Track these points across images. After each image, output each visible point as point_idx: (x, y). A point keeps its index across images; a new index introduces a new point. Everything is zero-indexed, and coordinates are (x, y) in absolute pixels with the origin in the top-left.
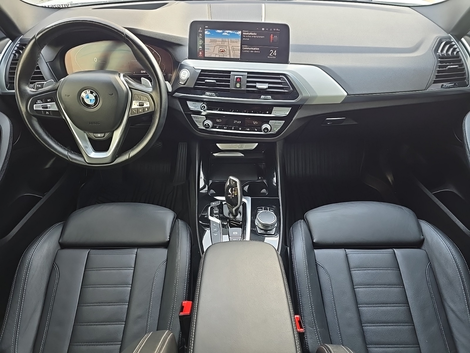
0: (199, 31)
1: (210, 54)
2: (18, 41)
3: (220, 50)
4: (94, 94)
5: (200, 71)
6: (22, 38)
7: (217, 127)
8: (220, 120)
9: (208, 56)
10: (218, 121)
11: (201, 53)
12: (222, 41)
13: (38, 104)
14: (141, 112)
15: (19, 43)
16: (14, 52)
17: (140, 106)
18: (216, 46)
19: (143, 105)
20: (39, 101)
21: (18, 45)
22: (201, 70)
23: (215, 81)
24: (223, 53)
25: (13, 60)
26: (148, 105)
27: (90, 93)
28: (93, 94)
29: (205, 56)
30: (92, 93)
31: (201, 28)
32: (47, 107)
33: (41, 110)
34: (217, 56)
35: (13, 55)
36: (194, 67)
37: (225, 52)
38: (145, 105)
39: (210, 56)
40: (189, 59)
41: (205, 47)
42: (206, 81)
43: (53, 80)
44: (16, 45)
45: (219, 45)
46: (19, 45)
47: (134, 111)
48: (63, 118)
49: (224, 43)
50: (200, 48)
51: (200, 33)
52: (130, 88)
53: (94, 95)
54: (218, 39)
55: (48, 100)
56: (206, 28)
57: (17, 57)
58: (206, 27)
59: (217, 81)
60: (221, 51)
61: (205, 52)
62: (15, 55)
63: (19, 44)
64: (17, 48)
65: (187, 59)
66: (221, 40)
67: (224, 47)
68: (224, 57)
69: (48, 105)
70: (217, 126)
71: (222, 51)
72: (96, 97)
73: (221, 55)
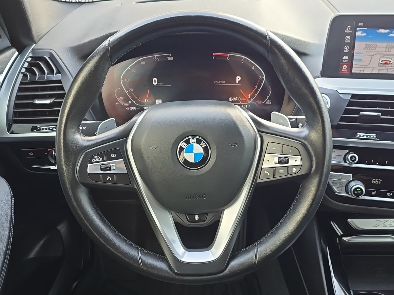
0: (346, 32)
1: (363, 69)
2: (29, 54)
3: (382, 61)
4: (203, 144)
5: (349, 97)
6: (36, 48)
7: (373, 193)
8: (379, 181)
9: (359, 72)
10: (375, 182)
11: (345, 67)
12: (386, 47)
13: (95, 162)
14: (282, 174)
15: (31, 55)
16: (23, 70)
17: (279, 163)
18: (374, 55)
19: (287, 163)
20: (97, 158)
21: (29, 60)
22: (351, 95)
23: (380, 114)
24: (387, 65)
25: (21, 83)
26: (299, 162)
27: (195, 142)
28: (201, 144)
29: (353, 72)
30: (199, 142)
31: (350, 27)
32: (110, 167)
33: (99, 174)
34: (375, 72)
35: (22, 75)
36: (337, 90)
37: (390, 65)
38: (291, 162)
39: (362, 72)
40: (322, 77)
41: (354, 57)
42: (361, 113)
43: (114, 119)
44: (26, 59)
45: (380, 53)
46: (31, 59)
47: (266, 172)
48: (134, 186)
49: (390, 49)
50: (346, 59)
51: (348, 34)
52: (259, 131)
53: (203, 146)
54: (379, 44)
55: (113, 156)
56: (361, 27)
57: (28, 79)
58: (360, 24)
59: (384, 113)
60: (384, 62)
61: (354, 66)
62: (25, 75)
63: (30, 57)
64: (28, 64)
65: (318, 77)
66: (385, 44)
67: (389, 57)
68: (389, 73)
69: (111, 165)
70: (374, 191)
71: (386, 63)
72: (206, 149)
73: (384, 70)
